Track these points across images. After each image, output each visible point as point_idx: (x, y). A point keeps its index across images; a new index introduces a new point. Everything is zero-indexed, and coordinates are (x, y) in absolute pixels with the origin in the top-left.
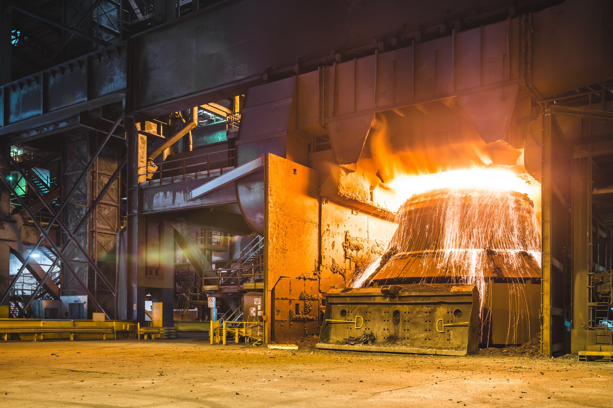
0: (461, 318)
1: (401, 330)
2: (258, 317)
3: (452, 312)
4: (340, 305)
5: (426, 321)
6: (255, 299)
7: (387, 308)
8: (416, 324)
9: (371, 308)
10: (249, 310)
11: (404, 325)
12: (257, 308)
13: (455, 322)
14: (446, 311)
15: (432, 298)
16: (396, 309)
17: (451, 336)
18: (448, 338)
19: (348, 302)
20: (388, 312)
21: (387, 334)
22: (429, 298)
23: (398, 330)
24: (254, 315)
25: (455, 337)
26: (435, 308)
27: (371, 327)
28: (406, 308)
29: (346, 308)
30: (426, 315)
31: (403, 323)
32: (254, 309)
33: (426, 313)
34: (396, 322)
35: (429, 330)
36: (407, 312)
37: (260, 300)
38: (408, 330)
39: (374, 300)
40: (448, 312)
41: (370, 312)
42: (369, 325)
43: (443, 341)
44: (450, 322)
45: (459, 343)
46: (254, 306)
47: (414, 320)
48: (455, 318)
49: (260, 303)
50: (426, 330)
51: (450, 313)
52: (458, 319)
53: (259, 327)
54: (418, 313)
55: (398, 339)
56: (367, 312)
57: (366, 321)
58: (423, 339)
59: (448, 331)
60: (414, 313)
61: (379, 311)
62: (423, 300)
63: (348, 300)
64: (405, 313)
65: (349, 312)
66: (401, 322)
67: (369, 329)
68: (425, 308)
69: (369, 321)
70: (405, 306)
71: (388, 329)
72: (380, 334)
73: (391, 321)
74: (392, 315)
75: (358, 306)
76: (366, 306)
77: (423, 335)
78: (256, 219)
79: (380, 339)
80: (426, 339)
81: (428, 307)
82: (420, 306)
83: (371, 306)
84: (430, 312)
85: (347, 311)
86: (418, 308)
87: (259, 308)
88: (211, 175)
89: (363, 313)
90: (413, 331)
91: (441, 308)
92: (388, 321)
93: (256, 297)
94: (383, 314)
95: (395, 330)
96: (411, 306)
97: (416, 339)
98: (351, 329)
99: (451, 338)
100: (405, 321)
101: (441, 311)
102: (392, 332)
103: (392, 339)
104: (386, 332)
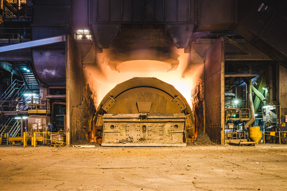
0: (178, 129)
1: (147, 135)
2: (38, 130)
3: (173, 126)
4: (110, 123)
5: (160, 131)
6: (36, 119)
7: (138, 124)
8: (155, 132)
9: (129, 124)
10: (32, 126)
11: (148, 133)
12: (37, 124)
13: (175, 131)
14: (170, 126)
15: (164, 119)
16: (144, 125)
17: (173, 137)
18: (172, 138)
19: (116, 121)
20: (139, 126)
21: (139, 137)
22: (162, 119)
23: (145, 135)
24: (36, 128)
25: (175, 138)
26: (164, 124)
27: (129, 134)
28: (149, 124)
29: (114, 124)
30: (160, 127)
31: (148, 132)
32: (36, 125)
33: (160, 126)
34: (144, 131)
35: (162, 135)
36: (150, 126)
37: (40, 120)
38: (151, 135)
39: (132, 120)
40: (171, 126)
41: (128, 126)
42: (128, 133)
43: (169, 140)
44: (172, 131)
45: (177, 141)
46: (35, 123)
47: (153, 130)
48: (175, 129)
49: (40, 122)
50: (160, 135)
51: (172, 126)
52: (176, 129)
53: (60, 135)
54: (156, 126)
55: (145, 140)
56: (126, 126)
57: (126, 131)
58: (159, 140)
59: (171, 135)
60: (154, 126)
61: (134, 125)
62: (159, 120)
63: (116, 120)
64: (149, 126)
65: (115, 126)
66: (147, 131)
67: (128, 135)
68: (159, 124)
69: (128, 131)
70: (149, 123)
71: (139, 135)
72: (135, 137)
73: (141, 131)
74: (142, 128)
75: (121, 123)
76: (126, 123)
77: (159, 137)
78: (43, 72)
79: (135, 140)
80: (160, 139)
81: (161, 124)
82: (157, 123)
83: (129, 123)
84: (162, 126)
85: (114, 126)
86: (156, 124)
87: (39, 124)
88: (11, 42)
89: (124, 127)
90: (153, 135)
91: (167, 124)
92: (139, 131)
93: (37, 118)
94: (136, 127)
95: (144, 135)
96: (152, 123)
97: (155, 139)
98: (117, 135)
99: (173, 138)
100: (149, 131)
101: (168, 126)
102: (142, 136)
103: (142, 140)
104: (139, 136)
